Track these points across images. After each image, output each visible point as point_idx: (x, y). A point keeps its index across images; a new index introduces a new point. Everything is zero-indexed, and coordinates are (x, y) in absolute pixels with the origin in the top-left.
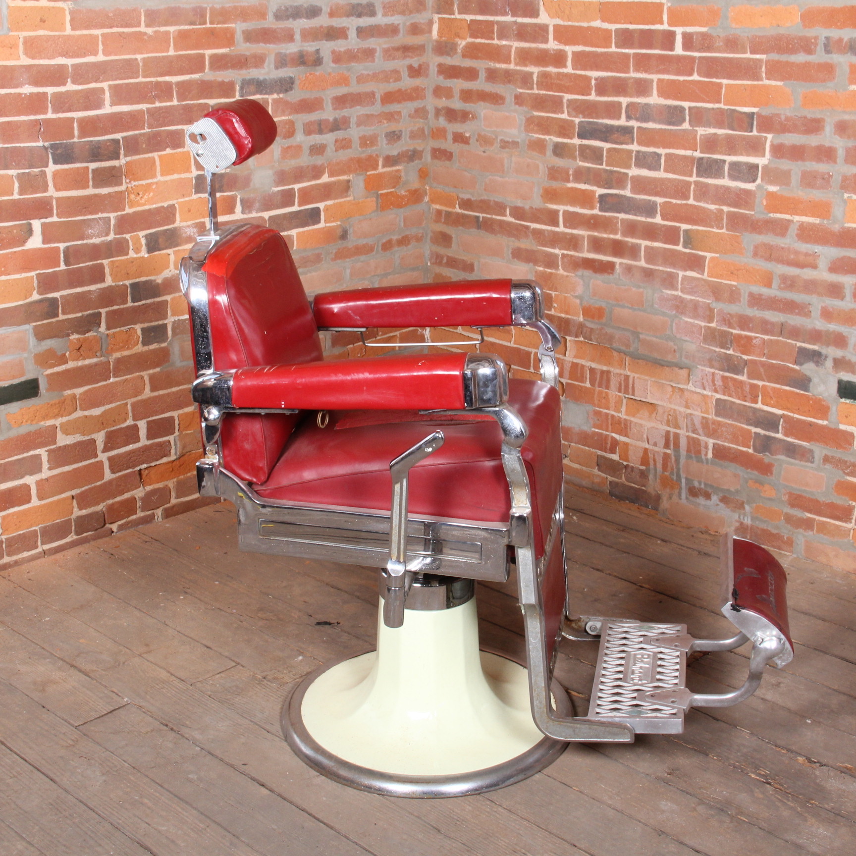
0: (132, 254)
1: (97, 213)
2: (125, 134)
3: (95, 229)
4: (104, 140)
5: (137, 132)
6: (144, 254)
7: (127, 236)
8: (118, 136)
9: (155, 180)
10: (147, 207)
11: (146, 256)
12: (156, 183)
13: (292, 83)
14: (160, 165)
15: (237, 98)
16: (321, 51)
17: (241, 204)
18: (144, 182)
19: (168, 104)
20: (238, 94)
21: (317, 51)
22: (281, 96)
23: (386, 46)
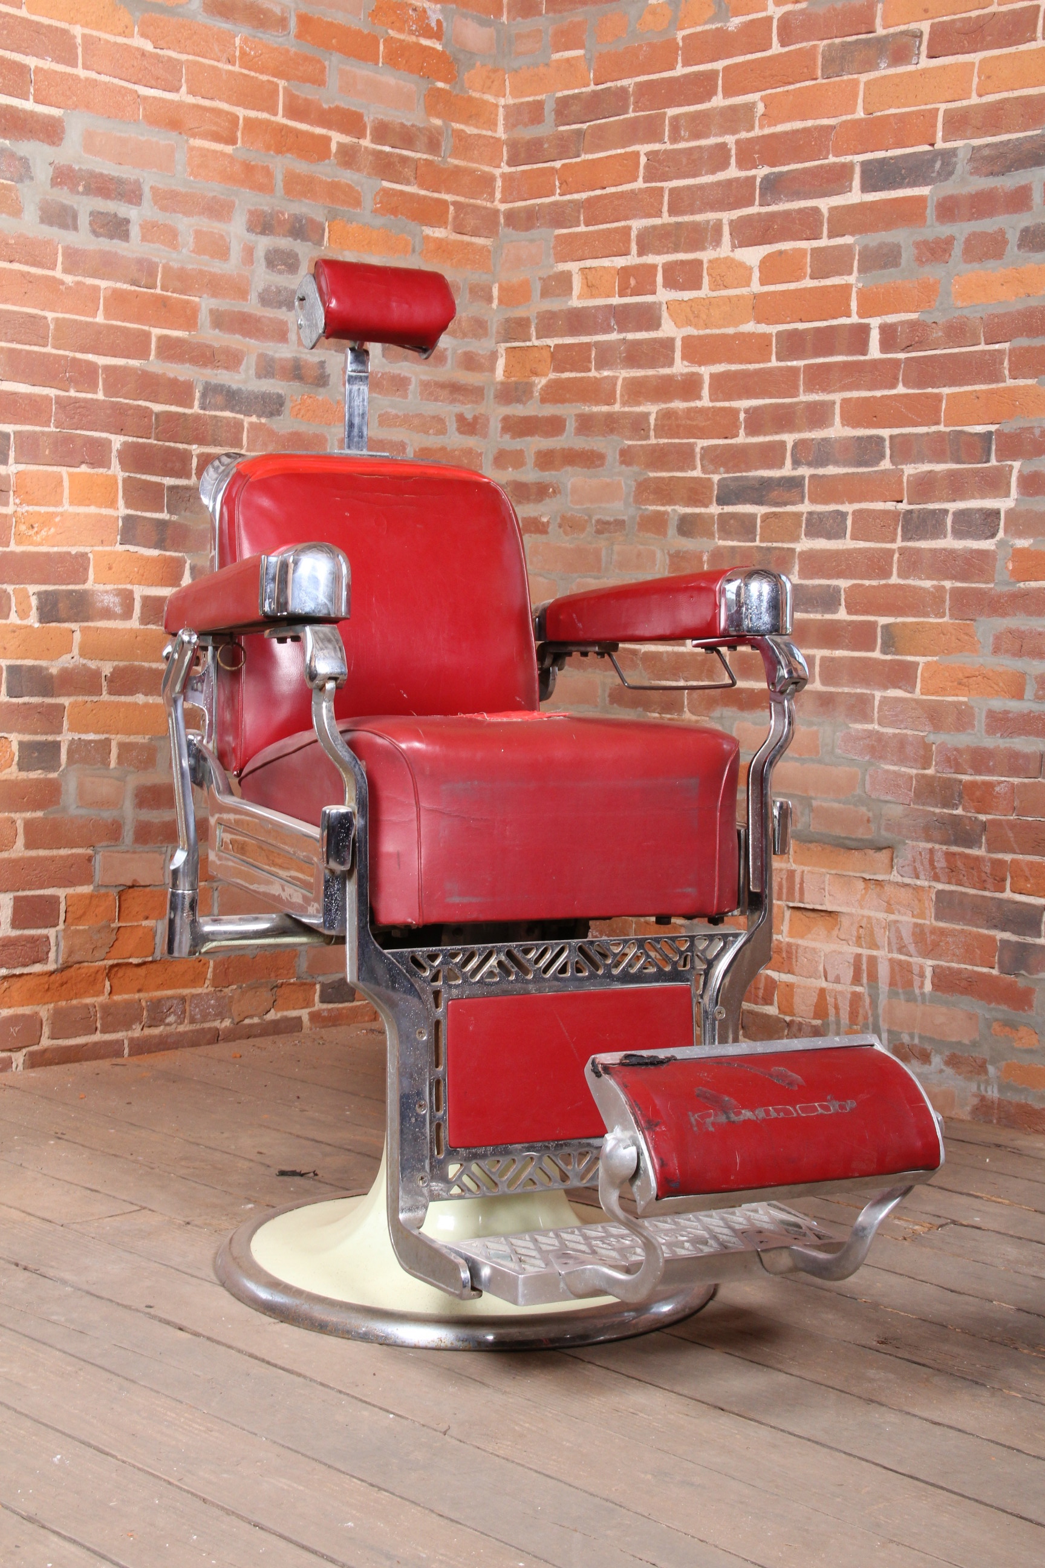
0: (14, 619)
2: (19, 428)
5: (38, 429)
6: (33, 621)
7: (10, 588)
8: (9, 428)
9: (60, 509)
10: (44, 549)
11: (37, 625)
12: (62, 514)
13: (281, 405)
14: (70, 488)
15: (196, 409)
16: (326, 365)
17: (191, 573)
18: (43, 509)
19: (90, 396)
20: (196, 403)
21: (322, 364)
22: (263, 420)
23: (425, 378)
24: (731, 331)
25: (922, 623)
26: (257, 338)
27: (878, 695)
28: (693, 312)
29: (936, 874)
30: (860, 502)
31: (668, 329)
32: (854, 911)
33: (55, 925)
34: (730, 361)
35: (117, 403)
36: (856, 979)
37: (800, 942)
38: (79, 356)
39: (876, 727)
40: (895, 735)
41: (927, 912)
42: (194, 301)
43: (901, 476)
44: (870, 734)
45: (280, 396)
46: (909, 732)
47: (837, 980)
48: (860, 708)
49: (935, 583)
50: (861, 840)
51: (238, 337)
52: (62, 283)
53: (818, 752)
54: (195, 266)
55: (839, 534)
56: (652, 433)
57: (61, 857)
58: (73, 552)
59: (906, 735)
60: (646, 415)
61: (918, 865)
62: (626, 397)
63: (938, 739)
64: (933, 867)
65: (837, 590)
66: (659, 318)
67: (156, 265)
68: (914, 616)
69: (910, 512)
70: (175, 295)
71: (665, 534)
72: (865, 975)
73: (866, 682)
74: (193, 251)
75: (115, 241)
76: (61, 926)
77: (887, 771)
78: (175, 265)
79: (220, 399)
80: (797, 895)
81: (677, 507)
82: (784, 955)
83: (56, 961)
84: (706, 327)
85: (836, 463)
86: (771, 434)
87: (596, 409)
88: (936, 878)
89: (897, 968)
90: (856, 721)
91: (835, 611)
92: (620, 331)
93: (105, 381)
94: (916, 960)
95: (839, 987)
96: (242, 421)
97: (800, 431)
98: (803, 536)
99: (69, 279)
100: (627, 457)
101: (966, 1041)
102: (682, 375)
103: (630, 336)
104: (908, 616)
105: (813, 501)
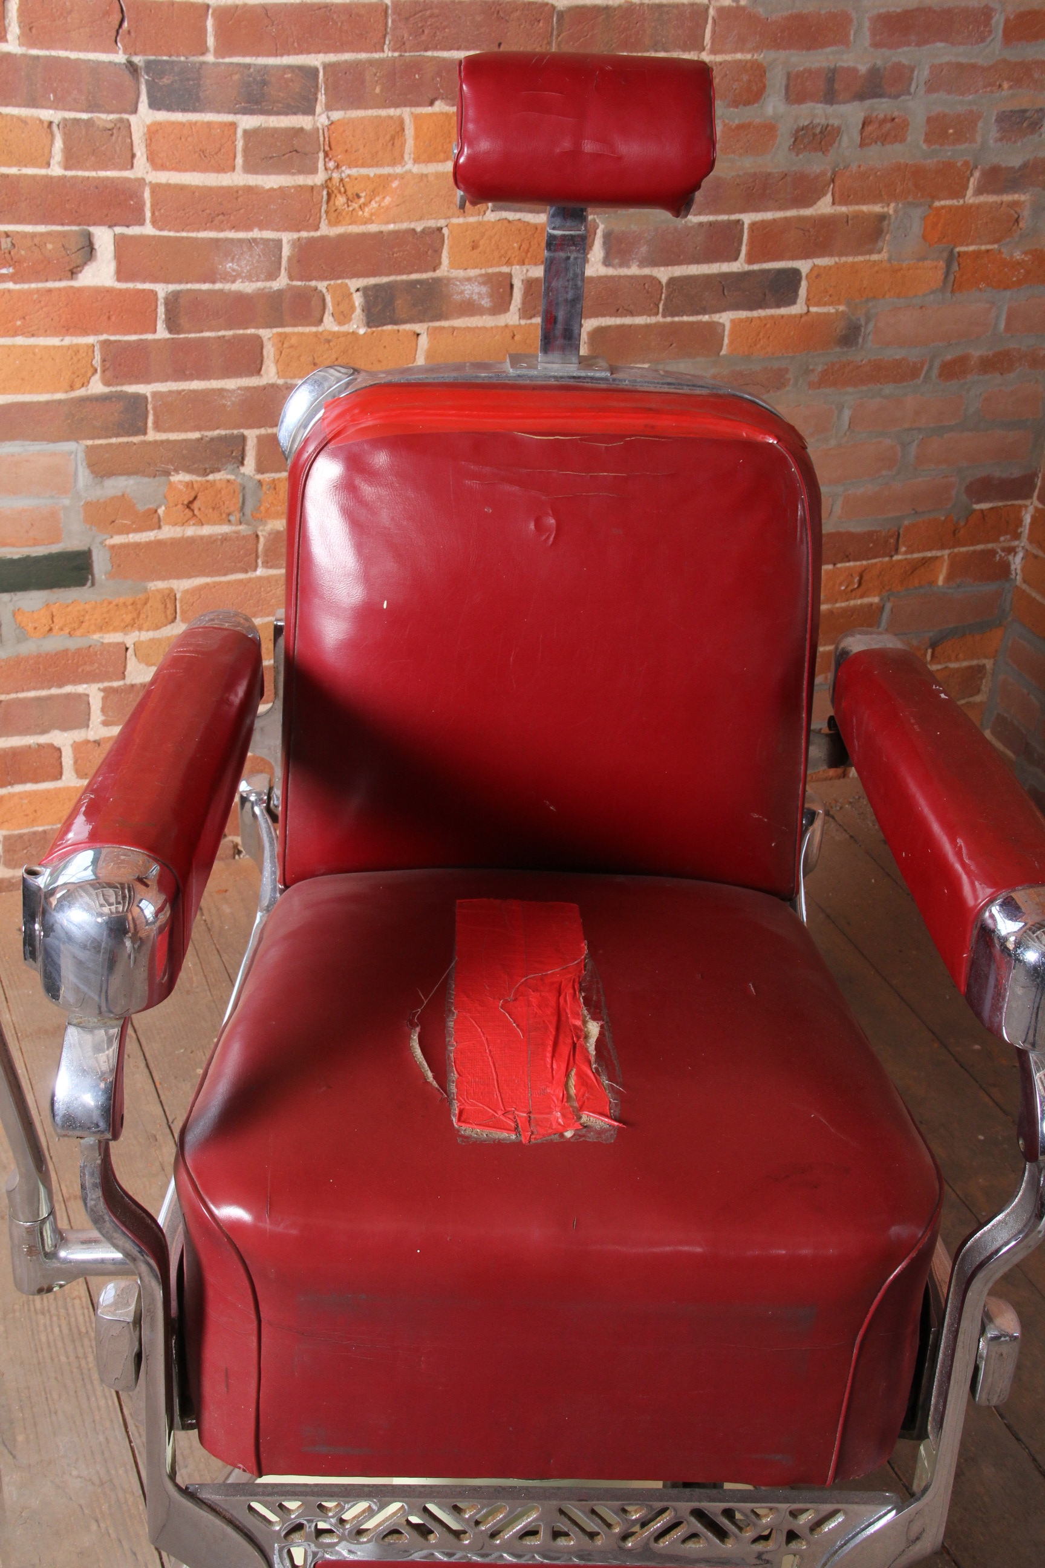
0: (329, 324)
1: (249, 228)
2: (332, 58)
3: (243, 263)
4: (278, 67)
5: (363, 56)
6: (357, 325)
7: (322, 286)
8: (316, 60)
9: (398, 170)
10: (373, 228)
11: (362, 331)
12: (402, 177)
14: (416, 138)
17: (604, 243)
18: (372, 172)
58: (419, 229)
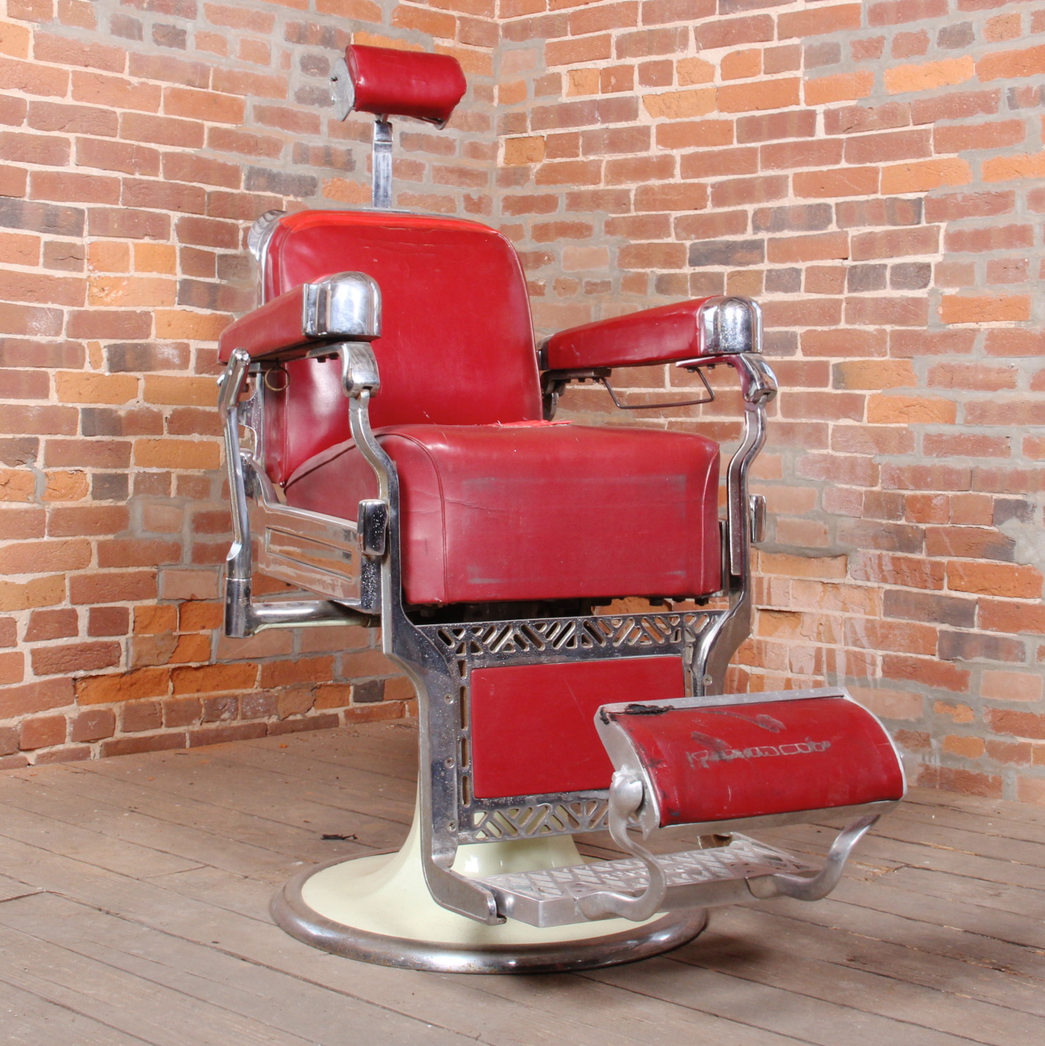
0: (88, 368)
1: (46, 302)
2: (92, 205)
3: (42, 323)
4: (64, 207)
5: (108, 206)
6: (104, 370)
7: (84, 342)
8: (83, 206)
9: (126, 275)
10: (113, 308)
11: (107, 374)
12: (128, 279)
13: (315, 186)
14: (136, 256)
15: (242, 190)
16: (353, 153)
18: (112, 275)
19: (152, 178)
20: (242, 185)
21: (349, 152)
22: (299, 199)
23: (437, 164)
24: (698, 119)
25: (867, 361)
26: (294, 130)
27: (831, 424)
28: (665, 104)
29: (883, 576)
30: (811, 260)
31: (644, 119)
32: (814, 611)
33: (125, 633)
34: (698, 144)
35: (176, 184)
36: (818, 670)
37: (768, 639)
38: (143, 144)
39: (830, 451)
40: (846, 458)
41: (877, 609)
42: (240, 99)
43: (846, 237)
44: (825, 457)
45: (313, 179)
46: (859, 455)
47: (801, 671)
48: (816, 435)
49: (877, 327)
50: (819, 549)
51: (278, 129)
52: (129, 83)
53: (781, 475)
54: (241, 70)
55: (794, 288)
56: (632, 207)
57: (130, 574)
58: (138, 312)
59: (856, 458)
60: (627, 192)
61: (868, 569)
62: (609, 178)
63: (883, 460)
64: (882, 571)
65: (794, 335)
66: (637, 110)
67: (208, 69)
68: (860, 356)
69: (855, 267)
70: (224, 94)
71: (645, 293)
72: (825, 666)
73: (821, 413)
74: (239, 57)
75: (173, 49)
76: (130, 634)
77: (841, 490)
78: (225, 69)
79: (262, 181)
80: (765, 598)
81: (655, 269)
82: (755, 651)
83: (127, 664)
84: (677, 115)
85: (791, 228)
86: (735, 205)
87: (583, 188)
88: (884, 580)
89: (852, 659)
90: (813, 447)
91: (793, 354)
92: (604, 122)
93: (165, 165)
94: (869, 651)
95: (802, 677)
96: (281, 199)
97: (759, 201)
98: (764, 290)
99: (135, 81)
100: (611, 227)
101: (912, 719)
102: (657, 157)
103: (612, 126)
104: (855, 356)
105: (772, 260)
